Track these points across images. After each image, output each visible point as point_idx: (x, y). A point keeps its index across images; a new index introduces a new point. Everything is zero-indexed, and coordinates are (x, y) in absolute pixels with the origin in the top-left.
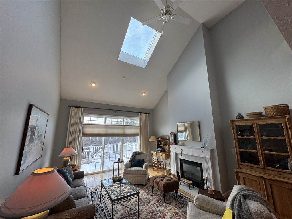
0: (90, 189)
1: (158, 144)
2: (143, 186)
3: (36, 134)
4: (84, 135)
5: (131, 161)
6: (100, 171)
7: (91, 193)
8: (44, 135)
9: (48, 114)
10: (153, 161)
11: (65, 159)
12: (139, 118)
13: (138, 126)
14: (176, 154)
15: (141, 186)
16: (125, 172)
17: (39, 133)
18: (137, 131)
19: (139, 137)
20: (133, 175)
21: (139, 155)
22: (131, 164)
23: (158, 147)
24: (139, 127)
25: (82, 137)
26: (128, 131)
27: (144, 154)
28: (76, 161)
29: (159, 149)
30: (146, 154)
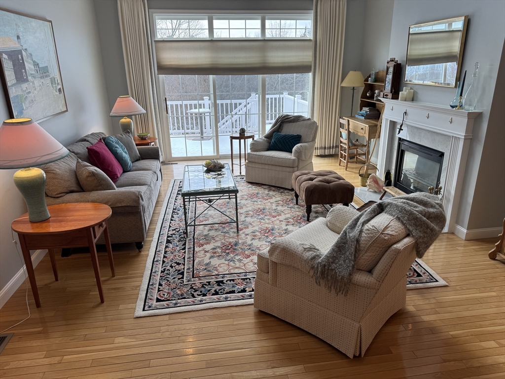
0: (181, 182)
1: (364, 96)
2: (286, 191)
3: (29, 66)
4: (164, 69)
5: (269, 137)
6: (213, 154)
7: (179, 188)
8: (57, 67)
9: (51, 22)
10: (341, 142)
11: (123, 120)
12: (312, 12)
13: (310, 40)
14: (393, 124)
15: (282, 190)
16: (250, 160)
17: (36, 64)
18: (306, 56)
19: (310, 75)
20: (267, 168)
21: (291, 124)
22: (268, 144)
23: (364, 104)
24: (312, 44)
25: (160, 75)
26: (277, 57)
27: (305, 122)
28: (158, 129)
29: (366, 110)
30: (309, 122)
